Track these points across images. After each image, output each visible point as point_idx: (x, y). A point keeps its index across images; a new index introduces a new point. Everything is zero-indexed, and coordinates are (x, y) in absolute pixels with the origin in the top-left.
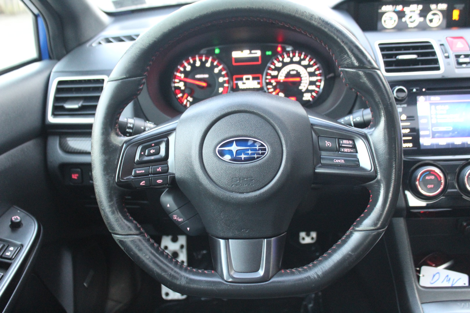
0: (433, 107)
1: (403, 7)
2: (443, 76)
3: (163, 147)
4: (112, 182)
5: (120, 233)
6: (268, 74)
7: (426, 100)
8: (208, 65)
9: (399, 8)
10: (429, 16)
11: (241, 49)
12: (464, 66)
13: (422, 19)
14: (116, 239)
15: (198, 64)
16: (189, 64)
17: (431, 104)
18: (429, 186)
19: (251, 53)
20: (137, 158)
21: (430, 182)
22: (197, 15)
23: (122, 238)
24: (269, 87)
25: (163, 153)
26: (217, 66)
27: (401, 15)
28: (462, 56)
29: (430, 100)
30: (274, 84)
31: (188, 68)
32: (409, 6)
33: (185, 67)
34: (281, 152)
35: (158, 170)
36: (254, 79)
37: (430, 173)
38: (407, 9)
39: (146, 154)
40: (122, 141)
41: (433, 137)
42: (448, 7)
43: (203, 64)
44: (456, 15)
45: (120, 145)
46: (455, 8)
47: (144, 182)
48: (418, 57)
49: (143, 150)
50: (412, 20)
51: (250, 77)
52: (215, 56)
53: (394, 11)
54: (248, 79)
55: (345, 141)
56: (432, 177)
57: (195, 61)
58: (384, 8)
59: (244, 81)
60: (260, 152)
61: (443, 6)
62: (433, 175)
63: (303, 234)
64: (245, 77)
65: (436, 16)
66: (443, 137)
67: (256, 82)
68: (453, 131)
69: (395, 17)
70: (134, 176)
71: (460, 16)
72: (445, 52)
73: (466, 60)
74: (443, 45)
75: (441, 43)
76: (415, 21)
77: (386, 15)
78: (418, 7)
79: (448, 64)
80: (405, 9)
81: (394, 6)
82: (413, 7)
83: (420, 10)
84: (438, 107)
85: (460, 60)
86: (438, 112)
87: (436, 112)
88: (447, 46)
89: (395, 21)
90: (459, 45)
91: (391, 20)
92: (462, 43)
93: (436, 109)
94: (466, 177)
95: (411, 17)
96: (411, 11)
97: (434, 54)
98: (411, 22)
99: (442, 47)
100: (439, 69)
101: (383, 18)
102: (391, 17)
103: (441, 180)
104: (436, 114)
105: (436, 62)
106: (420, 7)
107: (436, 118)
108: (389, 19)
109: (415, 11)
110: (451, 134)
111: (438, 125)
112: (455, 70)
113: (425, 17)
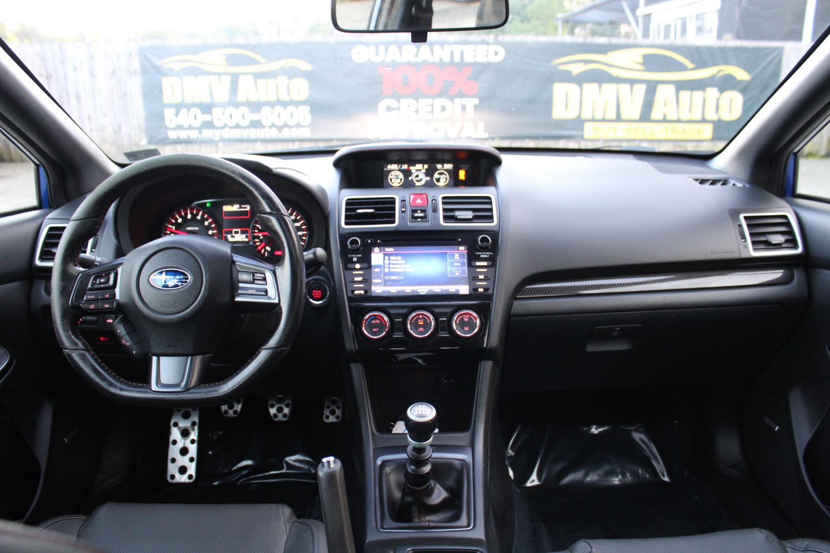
0: (387, 257)
1: (409, 166)
2: (397, 229)
3: (112, 276)
4: (65, 304)
5: (68, 348)
6: (255, 228)
7: (380, 251)
8: (199, 218)
9: (405, 167)
10: (436, 176)
11: (232, 204)
12: (419, 220)
13: (428, 178)
14: (65, 353)
15: (189, 216)
16: (181, 216)
17: (385, 255)
18: (375, 330)
19: (241, 208)
20: (89, 286)
21: (376, 326)
22: (145, 169)
23: (69, 352)
24: (256, 240)
25: (111, 282)
26: (207, 219)
27: (407, 173)
28: (419, 211)
29: (384, 251)
30: (261, 238)
31: (180, 220)
32: (415, 166)
33: (176, 220)
34: (200, 281)
35: (106, 296)
36: (243, 232)
37: (375, 317)
38: (412, 168)
39: (97, 282)
40: (79, 270)
41: (385, 285)
42: (454, 167)
43: (194, 216)
44: (462, 175)
45: (76, 275)
46: (461, 169)
47: (93, 306)
48: (376, 211)
49: (95, 279)
50: (417, 179)
51: (239, 230)
52: (206, 210)
53: (400, 170)
54: (236, 232)
55: (258, 275)
56: (378, 321)
57: (186, 214)
58: (390, 167)
59: (233, 234)
60: (184, 280)
61: (449, 166)
62: (378, 319)
63: (327, 412)
64: (234, 230)
65: (443, 176)
66: (394, 286)
67: (244, 236)
68: (404, 280)
69: (401, 176)
70: (85, 301)
71: (466, 176)
72: (403, 208)
73: (422, 215)
74: (404, 201)
75: (403, 199)
76: (421, 179)
77: (392, 173)
78: (423, 167)
79: (403, 218)
80: (411, 168)
81: (400, 165)
82: (419, 166)
83: (426, 169)
84: (392, 258)
85: (416, 215)
86: (391, 262)
87: (389, 263)
88: (407, 202)
89: (401, 180)
90: (419, 201)
91: (397, 178)
92: (422, 199)
93: (389, 259)
94: (409, 322)
95: (417, 176)
96: (417, 170)
97: (394, 209)
98: (418, 181)
99: (403, 202)
100: (394, 222)
101: (390, 177)
102: (397, 176)
103: (386, 324)
104: (389, 264)
105: (393, 216)
106: (426, 166)
107: (389, 267)
108: (396, 177)
109: (420, 170)
110: (402, 282)
111: (390, 274)
112: (409, 223)
113: (432, 176)
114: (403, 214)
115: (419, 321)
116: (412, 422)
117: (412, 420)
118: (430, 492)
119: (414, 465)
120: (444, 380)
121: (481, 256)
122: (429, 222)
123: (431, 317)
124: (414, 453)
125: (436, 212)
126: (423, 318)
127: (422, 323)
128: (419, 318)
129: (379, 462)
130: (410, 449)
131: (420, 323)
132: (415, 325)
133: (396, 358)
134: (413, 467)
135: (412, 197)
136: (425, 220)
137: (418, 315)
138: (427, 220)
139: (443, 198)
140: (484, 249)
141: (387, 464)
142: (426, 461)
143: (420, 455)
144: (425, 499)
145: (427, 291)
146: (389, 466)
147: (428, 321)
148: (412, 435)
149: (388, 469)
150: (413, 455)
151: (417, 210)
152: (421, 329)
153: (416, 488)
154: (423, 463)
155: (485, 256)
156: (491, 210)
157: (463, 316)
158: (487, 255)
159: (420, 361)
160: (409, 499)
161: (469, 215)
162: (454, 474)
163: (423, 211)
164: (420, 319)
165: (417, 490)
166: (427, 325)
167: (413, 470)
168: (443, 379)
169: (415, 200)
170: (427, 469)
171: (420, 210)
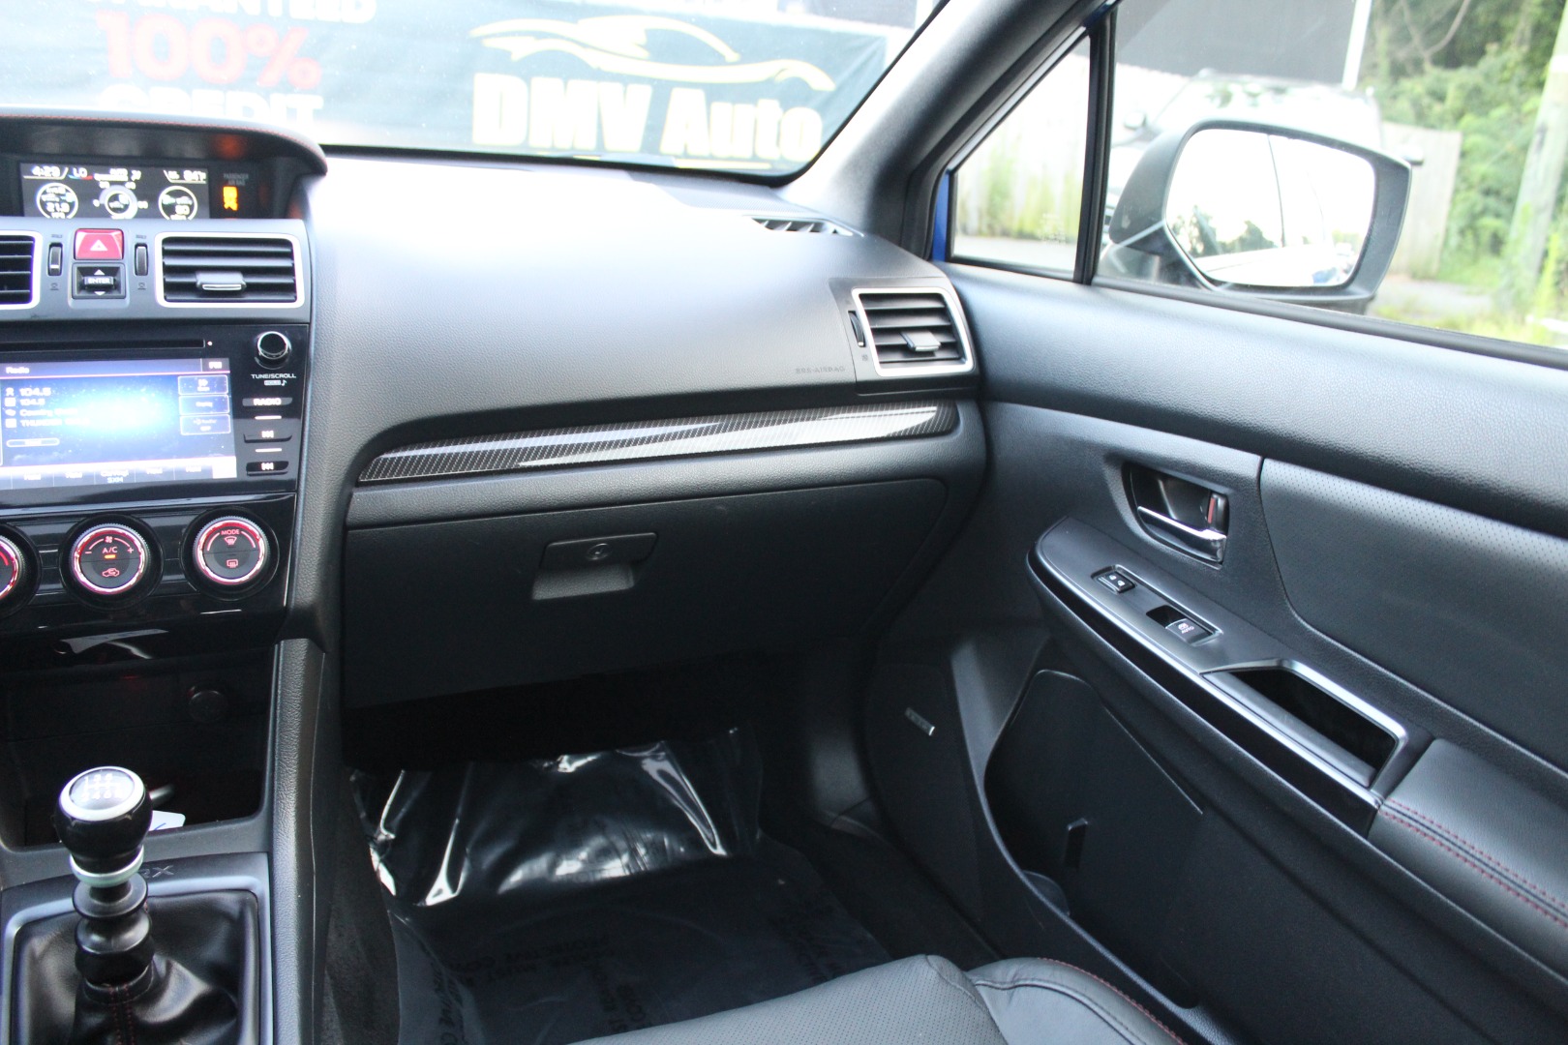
0: (10, 389)
1: (92, 173)
2: (35, 316)
9: (81, 173)
10: (164, 198)
12: (99, 293)
13: (144, 205)
27: (87, 192)
28: (99, 272)
32: (108, 172)
38: (101, 178)
41: (7, 462)
42: (209, 179)
44: (230, 197)
46: (226, 183)
50: (113, 205)
53: (67, 181)
58: (39, 172)
61: (195, 176)
65: (184, 200)
66: (34, 463)
68: (61, 448)
69: (72, 197)
71: (239, 200)
72: (55, 262)
73: (107, 281)
74: (59, 245)
75: (56, 240)
76: (126, 207)
77: (46, 187)
78: (130, 175)
79: (54, 289)
80: (97, 177)
81: (67, 170)
82: (119, 173)
83: (136, 181)
84: (24, 391)
85: (91, 280)
86: (23, 402)
87: (18, 404)
88: (67, 249)
89: (72, 205)
90: (99, 247)
91: (60, 202)
92: (108, 242)
93: (17, 394)
94: (77, 555)
95: (115, 198)
96: (112, 183)
97: (27, 265)
98: (116, 210)
99: (54, 249)
100: (26, 299)
101: (39, 196)
102: (59, 195)
103: (12, 565)
104: (18, 407)
105: (26, 282)
106: (137, 175)
107: (18, 417)
108: (57, 200)
109: (122, 183)
110: (56, 454)
111: (22, 432)
112: (70, 302)
113: (153, 199)
114: (55, 278)
115: (105, 550)
116: (73, 823)
117: (73, 819)
118: (154, 991)
119: (99, 932)
120: (195, 692)
121: (267, 383)
122: (128, 299)
123: (139, 541)
124: (96, 902)
125: (147, 274)
126: (115, 542)
127: (113, 556)
128: (104, 542)
129: (12, 929)
130: (82, 892)
131: (107, 557)
132: (96, 563)
133: (67, 647)
134: (96, 938)
135: (81, 236)
136: (115, 293)
137: (103, 535)
138: (122, 293)
139: (167, 241)
140: (272, 366)
141: (37, 928)
142: (133, 916)
143: (112, 905)
144: (138, 1012)
145: (126, 474)
146: (41, 934)
147: (131, 550)
148: (81, 858)
149: (38, 944)
150: (93, 909)
151: (96, 269)
152: (112, 571)
153: (112, 990)
154: (128, 921)
155: (277, 383)
156: (290, 271)
157: (223, 533)
158: (282, 379)
159: (135, 651)
160: (94, 1020)
161: (236, 281)
162: (223, 930)
163: (111, 271)
164: (108, 546)
165: (115, 994)
166: (124, 562)
167: (95, 946)
168: (193, 688)
169: (87, 243)
170: (139, 932)
171: (102, 269)
